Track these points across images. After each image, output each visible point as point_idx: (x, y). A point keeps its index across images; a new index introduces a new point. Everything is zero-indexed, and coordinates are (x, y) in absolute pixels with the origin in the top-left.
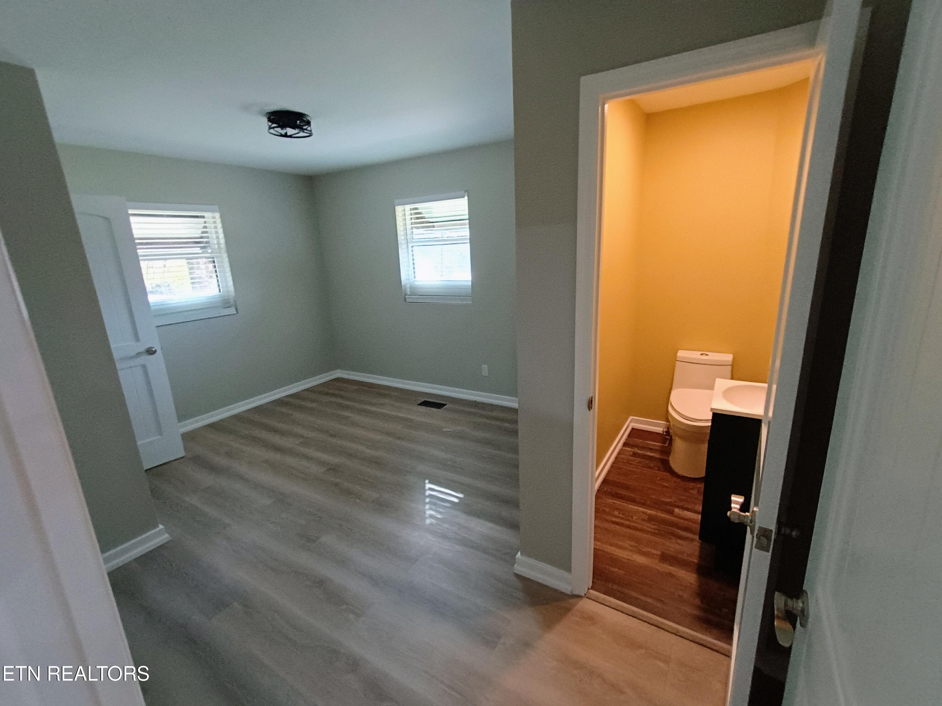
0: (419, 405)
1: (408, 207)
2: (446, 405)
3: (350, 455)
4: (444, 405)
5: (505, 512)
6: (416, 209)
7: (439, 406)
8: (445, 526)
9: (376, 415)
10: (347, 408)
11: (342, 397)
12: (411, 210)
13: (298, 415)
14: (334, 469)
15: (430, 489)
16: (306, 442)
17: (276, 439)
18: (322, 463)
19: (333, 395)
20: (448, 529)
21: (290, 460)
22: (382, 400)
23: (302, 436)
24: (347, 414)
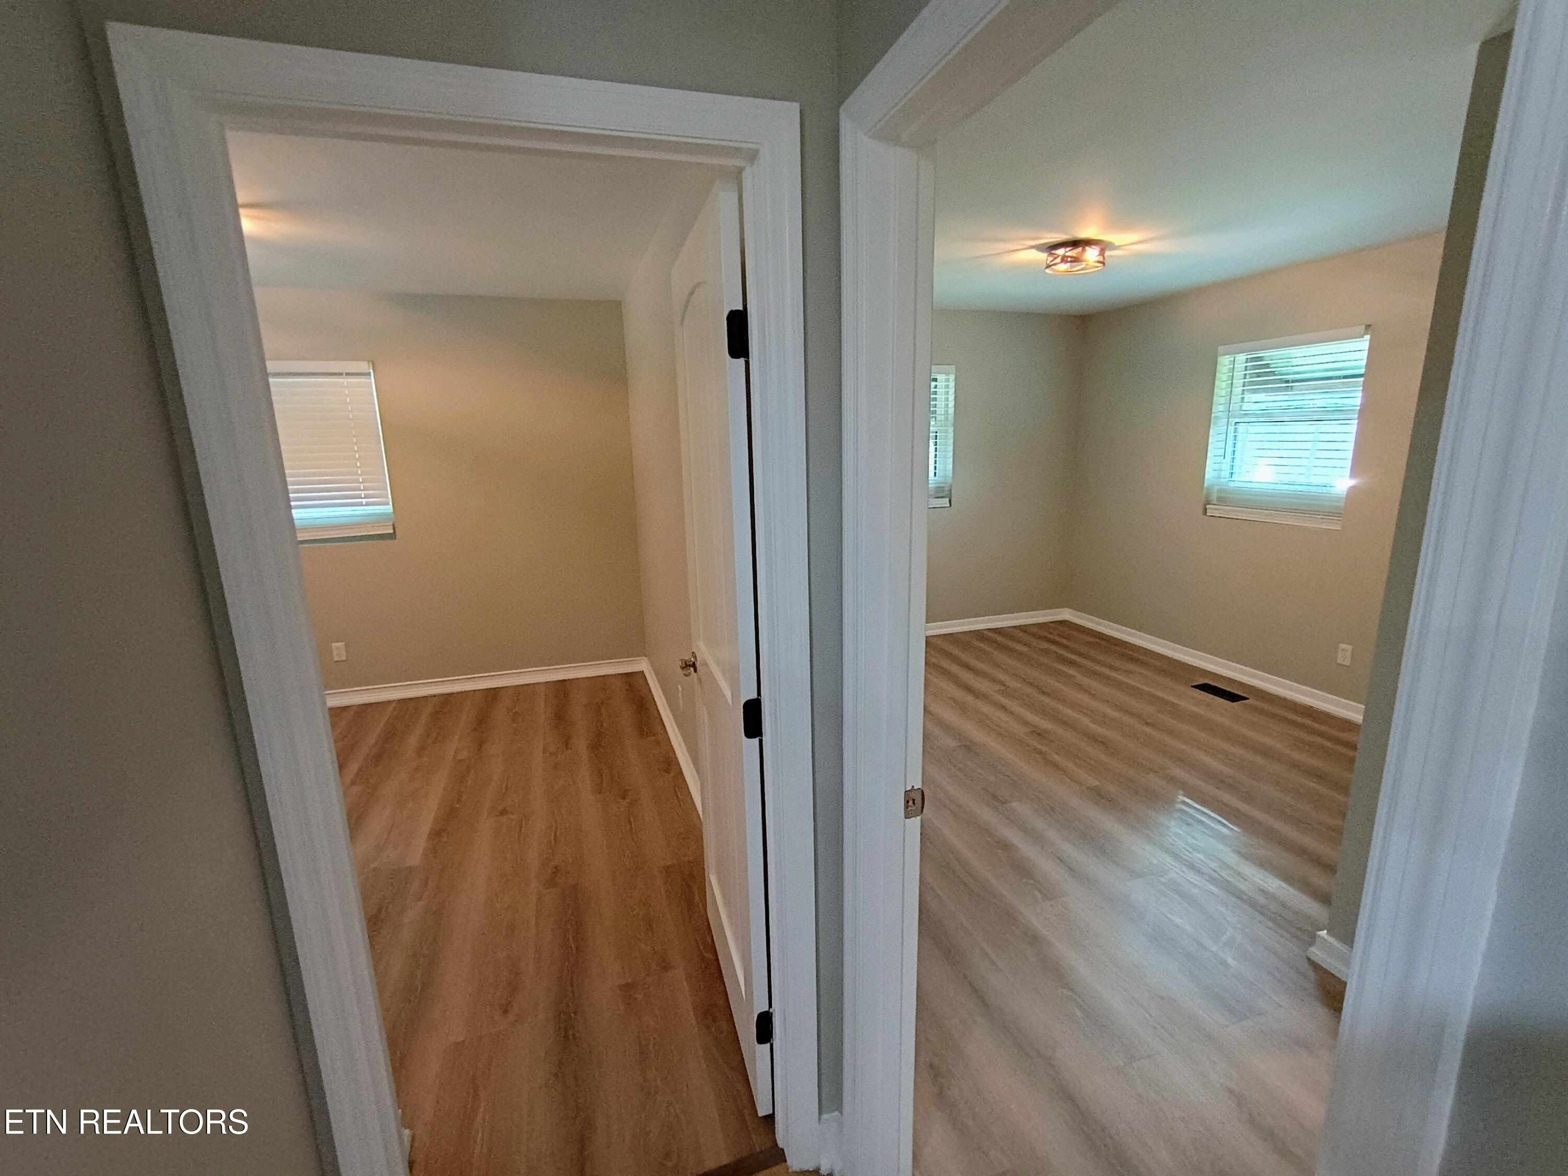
0: (1194, 687)
1: (1241, 357)
2: (1248, 699)
3: (1066, 724)
4: (1245, 698)
5: (1318, 879)
6: (1261, 359)
7: (1233, 698)
8: (1198, 855)
9: (1118, 685)
10: (1072, 663)
11: (1066, 647)
12: (1247, 361)
13: (999, 656)
14: (1039, 734)
15: (1184, 803)
16: (1006, 692)
17: (967, 677)
18: (1026, 723)
19: (1054, 642)
20: (1201, 860)
21: (985, 708)
22: (1131, 666)
23: (1002, 683)
24: (1072, 671)
